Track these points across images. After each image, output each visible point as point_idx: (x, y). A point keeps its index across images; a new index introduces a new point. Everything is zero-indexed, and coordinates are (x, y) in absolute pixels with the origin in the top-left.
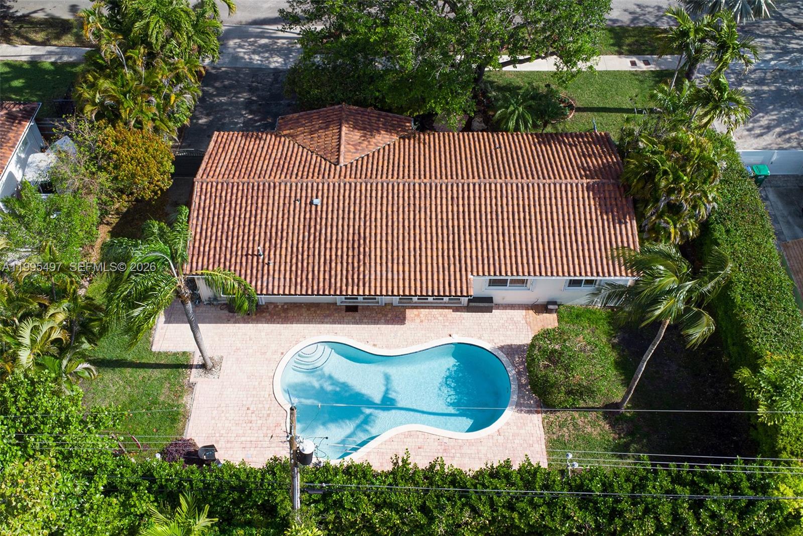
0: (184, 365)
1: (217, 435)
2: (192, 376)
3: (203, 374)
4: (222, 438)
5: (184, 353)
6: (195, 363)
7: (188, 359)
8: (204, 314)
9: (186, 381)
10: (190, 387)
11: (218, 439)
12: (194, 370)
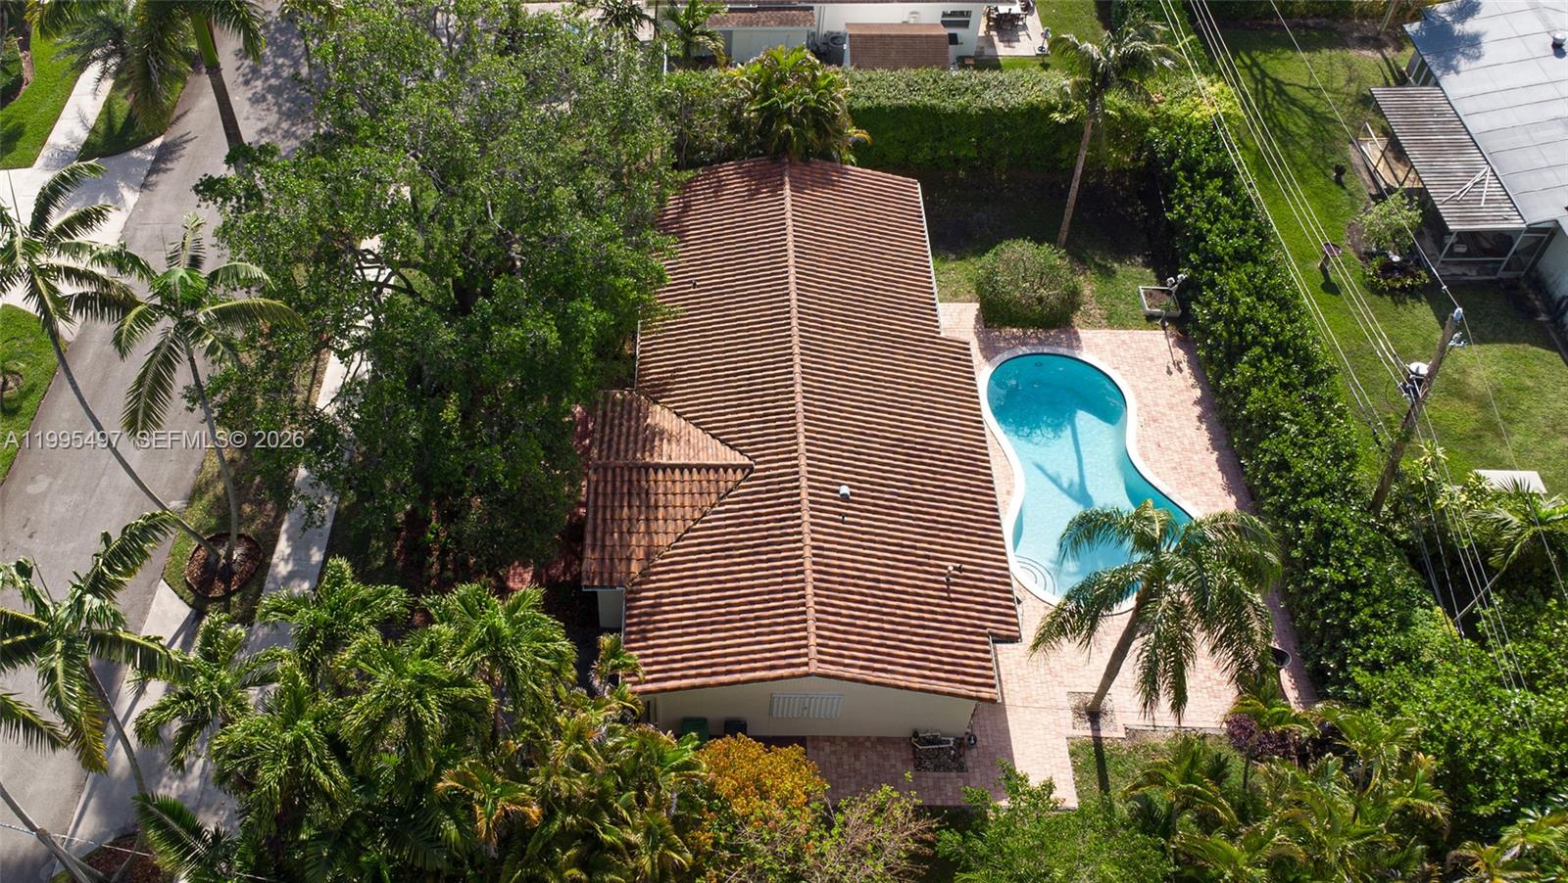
0: (1096, 751)
1: (1209, 684)
2: (1115, 735)
3: (1108, 718)
4: (1212, 677)
5: (1072, 754)
6: (1089, 733)
7: (1083, 746)
8: (989, 732)
9: (1125, 745)
10: (1134, 735)
11: (1215, 682)
12: (1103, 734)
